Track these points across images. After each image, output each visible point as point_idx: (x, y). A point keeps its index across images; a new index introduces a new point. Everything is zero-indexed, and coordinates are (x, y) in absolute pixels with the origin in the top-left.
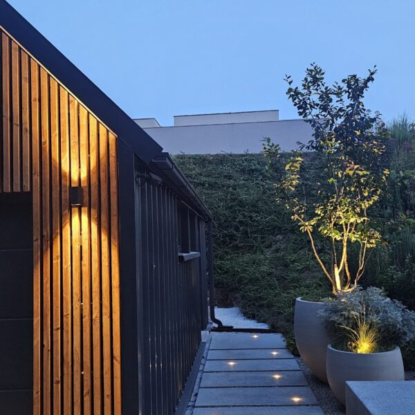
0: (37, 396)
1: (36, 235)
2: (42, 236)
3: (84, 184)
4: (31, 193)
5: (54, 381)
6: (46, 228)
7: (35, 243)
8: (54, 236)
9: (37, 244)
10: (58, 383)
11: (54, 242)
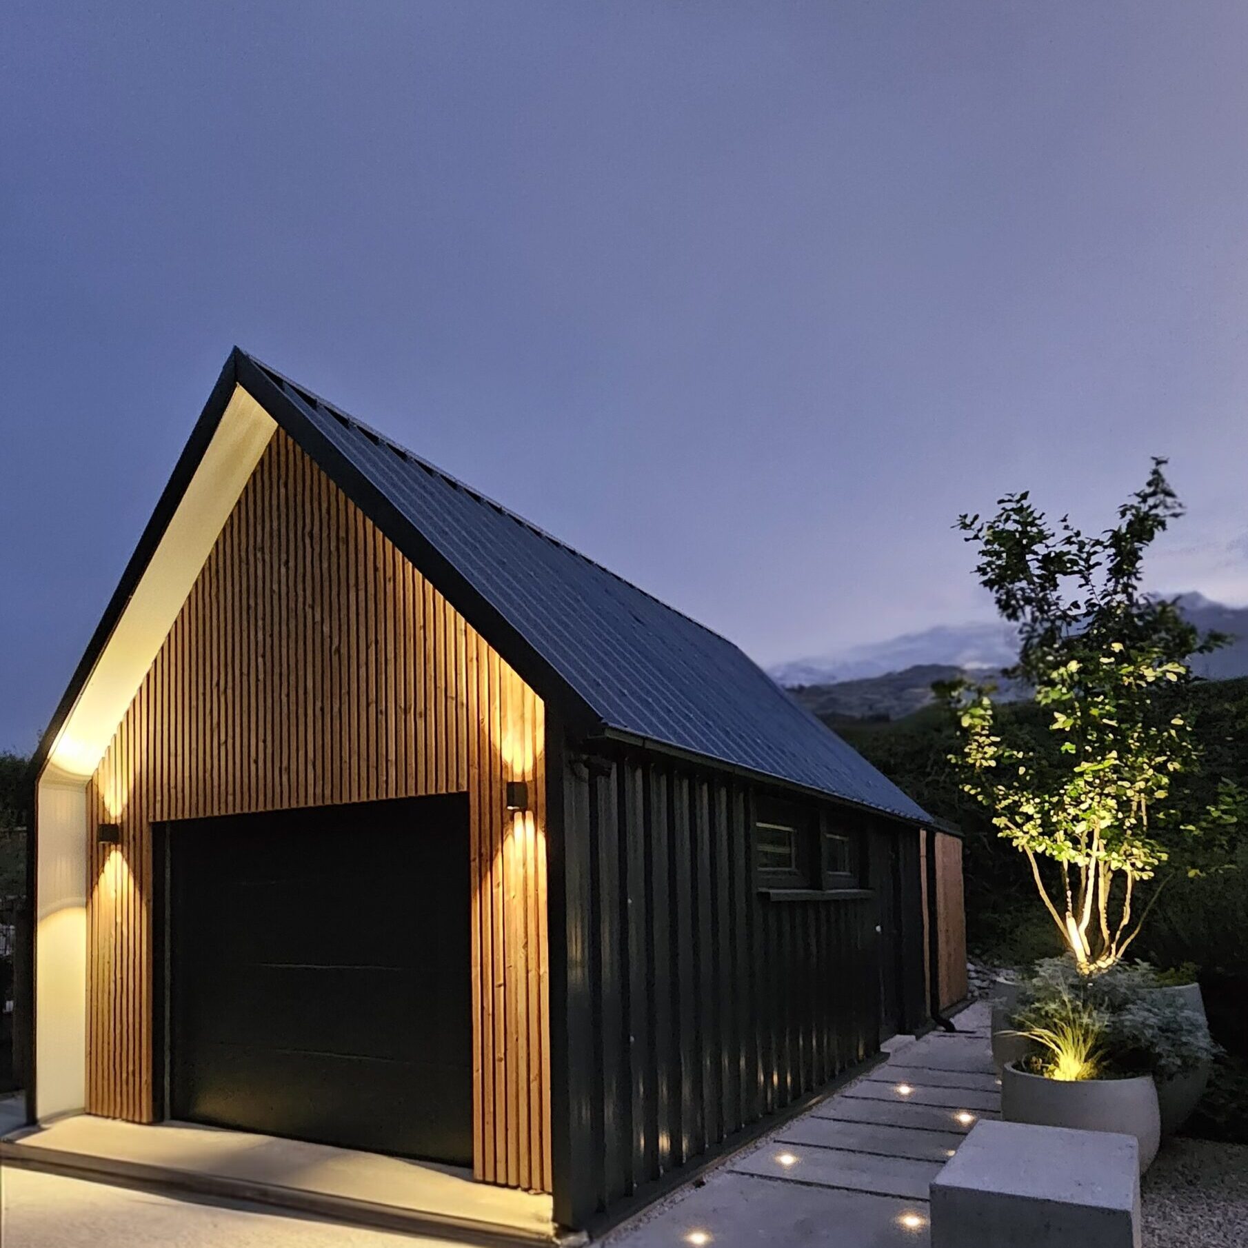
0: (477, 1076)
1: (474, 854)
2: (481, 855)
3: (529, 778)
4: (467, 794)
5: (496, 1058)
6: (485, 843)
7: (473, 864)
8: (494, 853)
9: (474, 865)
10: (500, 1060)
11: (494, 862)
